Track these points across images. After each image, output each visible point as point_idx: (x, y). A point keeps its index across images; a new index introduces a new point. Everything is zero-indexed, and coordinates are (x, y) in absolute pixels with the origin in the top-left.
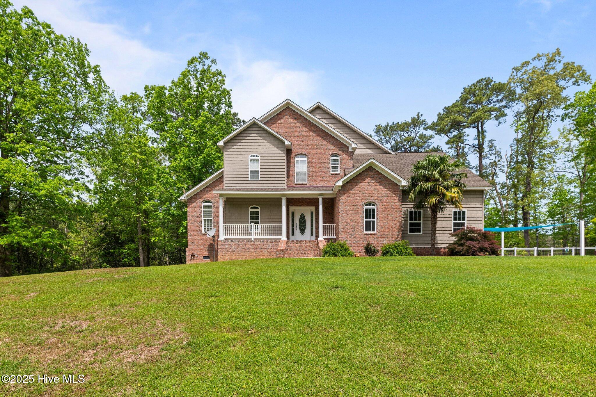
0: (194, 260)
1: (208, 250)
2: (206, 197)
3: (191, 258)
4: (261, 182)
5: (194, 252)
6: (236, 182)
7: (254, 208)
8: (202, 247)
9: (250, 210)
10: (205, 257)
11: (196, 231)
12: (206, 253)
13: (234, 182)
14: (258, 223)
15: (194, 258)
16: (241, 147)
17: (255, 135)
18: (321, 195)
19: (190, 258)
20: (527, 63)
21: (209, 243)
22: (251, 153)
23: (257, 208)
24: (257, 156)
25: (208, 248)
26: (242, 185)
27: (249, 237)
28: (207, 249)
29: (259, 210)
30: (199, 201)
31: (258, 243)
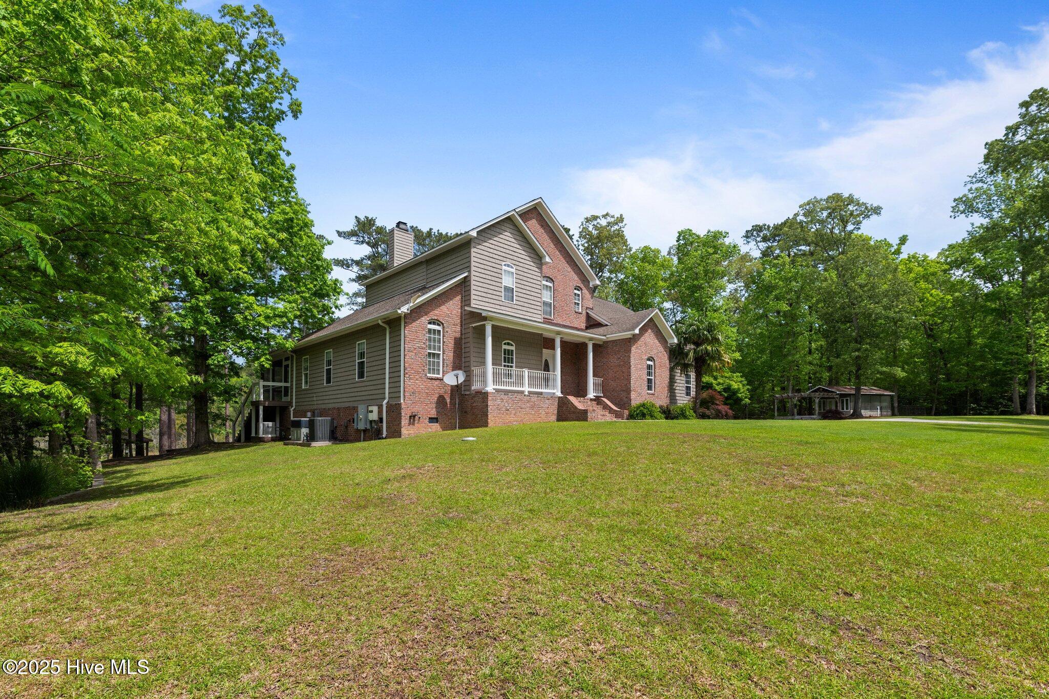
0: (413, 424)
1: (436, 408)
2: (435, 314)
3: (410, 420)
4: (516, 307)
5: (416, 409)
6: (487, 300)
7: (508, 344)
8: (427, 401)
9: (504, 347)
10: (432, 420)
11: (418, 373)
12: (433, 413)
13: (484, 299)
14: (512, 367)
15: (414, 421)
16: (493, 247)
17: (509, 234)
18: (591, 339)
19: (407, 421)
20: (595, 218)
21: (437, 396)
22: (505, 259)
23: (512, 345)
24: (512, 268)
25: (437, 403)
26: (493, 306)
27: (521, 389)
28: (434, 406)
29: (513, 348)
30: (424, 319)
31: (534, 398)
